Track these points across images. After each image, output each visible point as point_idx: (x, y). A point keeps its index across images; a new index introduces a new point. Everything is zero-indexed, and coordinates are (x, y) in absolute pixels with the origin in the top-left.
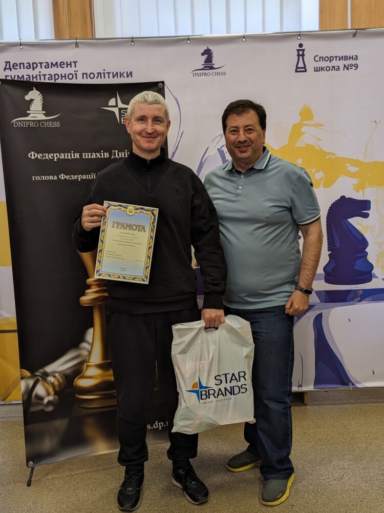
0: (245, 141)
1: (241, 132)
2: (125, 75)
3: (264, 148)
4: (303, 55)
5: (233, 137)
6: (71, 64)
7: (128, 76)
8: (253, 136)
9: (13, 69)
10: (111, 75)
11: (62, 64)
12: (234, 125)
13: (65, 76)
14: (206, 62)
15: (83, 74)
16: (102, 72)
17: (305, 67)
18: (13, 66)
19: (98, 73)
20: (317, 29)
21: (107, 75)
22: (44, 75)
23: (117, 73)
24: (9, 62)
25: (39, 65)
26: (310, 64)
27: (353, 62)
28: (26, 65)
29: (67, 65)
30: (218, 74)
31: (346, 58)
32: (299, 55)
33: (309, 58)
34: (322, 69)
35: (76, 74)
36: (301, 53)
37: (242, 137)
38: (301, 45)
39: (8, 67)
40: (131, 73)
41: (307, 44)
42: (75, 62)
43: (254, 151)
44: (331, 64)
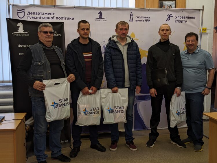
0: (192, 44)
1: (191, 41)
2: (71, 19)
3: (197, 47)
4: (132, 16)
5: (188, 43)
6: (52, 14)
7: (72, 19)
8: (194, 43)
9: (30, 15)
10: (66, 18)
11: (49, 14)
12: (189, 39)
13: (50, 18)
14: (100, 16)
15: (56, 18)
16: (63, 17)
17: (133, 20)
18: (31, 13)
19: (62, 18)
20: (134, 7)
21: (65, 18)
22: (42, 17)
23: (69, 18)
24: (29, 12)
25: (40, 14)
26: (134, 19)
27: (148, 19)
28: (35, 13)
29: (51, 14)
30: (104, 20)
31: (146, 17)
32: (131, 16)
33: (134, 17)
34: (138, 21)
35: (54, 18)
36: (131, 15)
37: (191, 43)
38: (131, 12)
39: (29, 13)
40: (74, 18)
41: (133, 12)
42: (54, 13)
43: (194, 47)
44: (141, 19)
